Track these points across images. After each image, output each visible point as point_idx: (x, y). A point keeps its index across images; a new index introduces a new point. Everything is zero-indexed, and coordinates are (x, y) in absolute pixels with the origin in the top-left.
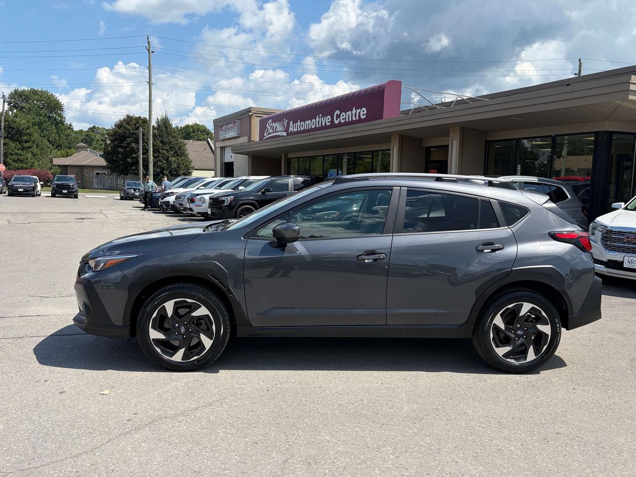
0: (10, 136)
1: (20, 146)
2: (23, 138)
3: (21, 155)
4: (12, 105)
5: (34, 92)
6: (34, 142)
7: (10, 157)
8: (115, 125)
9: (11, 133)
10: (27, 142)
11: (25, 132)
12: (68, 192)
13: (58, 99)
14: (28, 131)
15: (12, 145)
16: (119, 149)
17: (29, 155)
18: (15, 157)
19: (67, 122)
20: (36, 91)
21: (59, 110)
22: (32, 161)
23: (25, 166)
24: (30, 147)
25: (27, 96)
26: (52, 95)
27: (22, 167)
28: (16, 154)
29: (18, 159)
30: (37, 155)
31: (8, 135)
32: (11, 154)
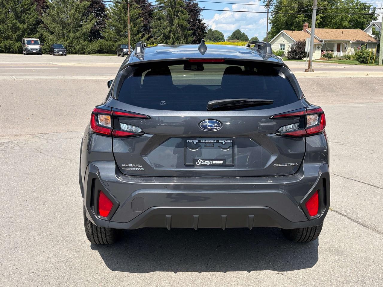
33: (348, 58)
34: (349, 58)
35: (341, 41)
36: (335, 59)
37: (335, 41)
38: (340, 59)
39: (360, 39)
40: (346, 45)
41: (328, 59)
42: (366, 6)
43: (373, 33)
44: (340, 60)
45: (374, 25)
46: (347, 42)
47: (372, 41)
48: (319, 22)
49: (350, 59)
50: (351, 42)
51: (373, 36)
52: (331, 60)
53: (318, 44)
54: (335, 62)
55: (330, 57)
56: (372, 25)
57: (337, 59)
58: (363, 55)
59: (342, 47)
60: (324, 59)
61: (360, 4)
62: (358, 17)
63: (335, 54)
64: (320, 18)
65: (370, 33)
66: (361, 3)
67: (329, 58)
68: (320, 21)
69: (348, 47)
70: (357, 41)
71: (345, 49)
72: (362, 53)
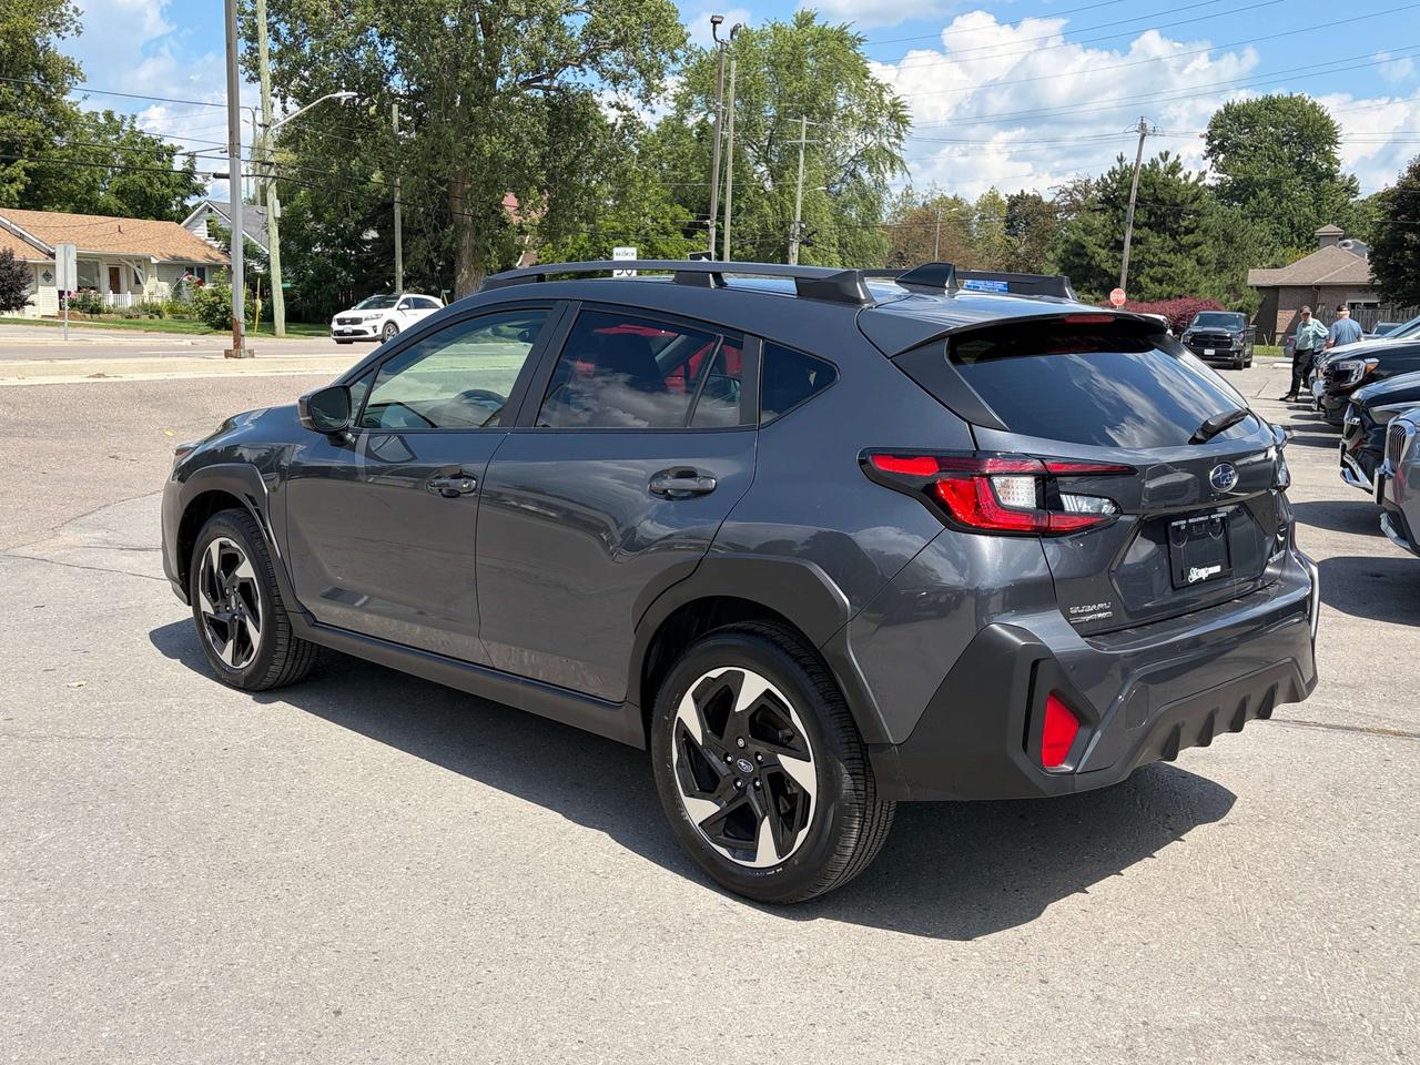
0: (1153, 219)
1: (1173, 243)
2: (1182, 224)
3: (1171, 266)
4: (1216, 142)
5: (1270, 104)
6: (1205, 231)
7: (1147, 270)
8: (1410, 170)
9: (1155, 214)
10: (1189, 231)
11: (1188, 207)
12: (1216, 354)
13: (1326, 114)
14: (1195, 206)
15: (1155, 241)
16: (1408, 236)
17: (1190, 264)
18: (1158, 271)
19: (1344, 170)
20: (1274, 103)
21: (1327, 143)
22: (1194, 278)
23: (1177, 291)
24: (1197, 245)
25: (1251, 117)
26: (1313, 106)
27: (1170, 293)
28: (1162, 263)
29: (1166, 274)
30: (1209, 262)
31: (1149, 218)
32: (1152, 265)
33: (155, 311)
34: (159, 313)
35: (122, 256)
36: (113, 316)
37: (100, 257)
38: (129, 317)
39: (180, 253)
40: (138, 270)
41: (88, 316)
42: (161, 146)
43: (213, 233)
44: (130, 319)
45: (210, 210)
46: (143, 262)
47: (217, 260)
48: (22, 187)
49: (161, 317)
50: (154, 261)
51: (216, 245)
52: (100, 320)
53: (41, 265)
54: (117, 325)
55: (96, 310)
56: (204, 209)
57: (119, 316)
58: (222, 305)
59: (125, 276)
60: (75, 315)
61: (143, 138)
62: (144, 182)
63: (110, 299)
64: (23, 172)
65: (202, 231)
66: (145, 136)
67: (92, 312)
68: (26, 185)
69: (147, 277)
70: (174, 258)
71: (138, 282)
72: (217, 299)
